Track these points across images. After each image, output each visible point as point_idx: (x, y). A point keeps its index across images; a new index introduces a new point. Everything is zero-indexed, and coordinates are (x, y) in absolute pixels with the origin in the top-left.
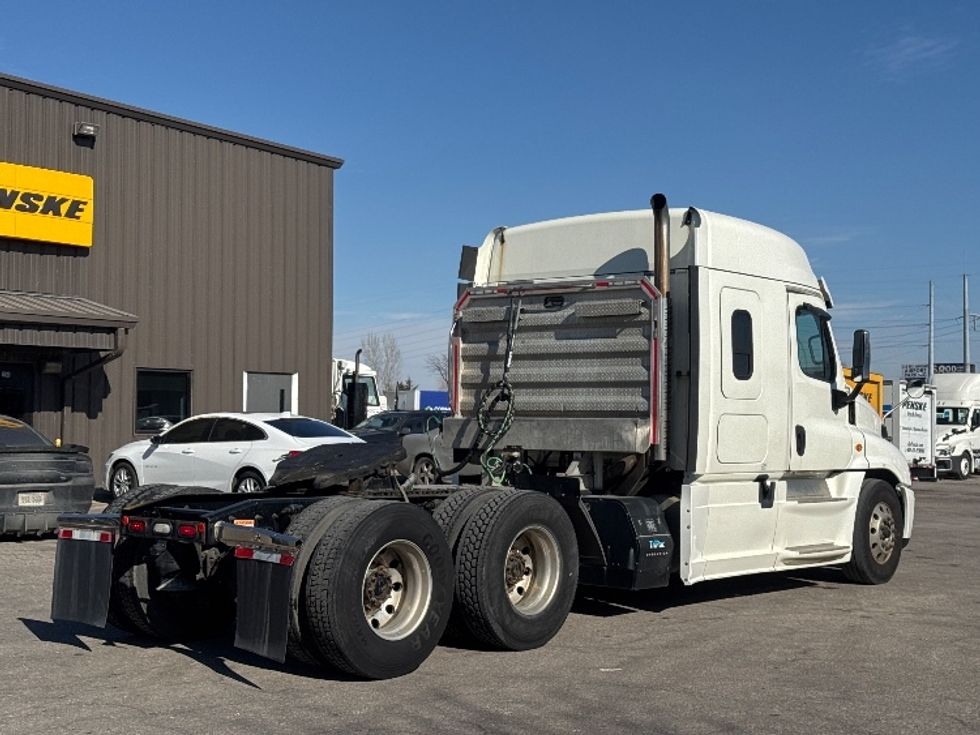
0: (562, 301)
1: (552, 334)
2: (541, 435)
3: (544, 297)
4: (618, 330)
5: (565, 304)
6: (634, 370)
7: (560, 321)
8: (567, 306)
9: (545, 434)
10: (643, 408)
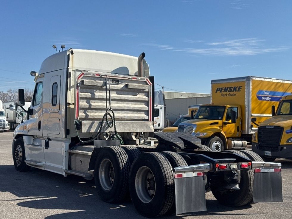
0: (119, 81)
1: (115, 92)
2: (123, 127)
3: (112, 79)
4: (137, 94)
5: (120, 83)
6: (143, 106)
7: (119, 88)
8: (120, 84)
9: (124, 127)
10: (147, 118)
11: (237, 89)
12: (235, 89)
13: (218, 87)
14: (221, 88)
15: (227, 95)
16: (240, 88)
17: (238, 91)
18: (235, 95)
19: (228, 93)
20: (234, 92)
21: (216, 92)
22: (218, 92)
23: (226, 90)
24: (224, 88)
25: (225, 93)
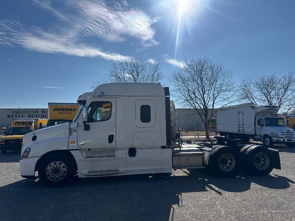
11: (73, 110)
12: (71, 110)
13: (55, 108)
14: (58, 108)
15: (64, 113)
16: (74, 109)
17: (74, 111)
18: (70, 113)
19: (64, 112)
20: (70, 112)
21: (54, 111)
22: (55, 111)
23: (63, 109)
24: (61, 108)
25: (62, 112)
